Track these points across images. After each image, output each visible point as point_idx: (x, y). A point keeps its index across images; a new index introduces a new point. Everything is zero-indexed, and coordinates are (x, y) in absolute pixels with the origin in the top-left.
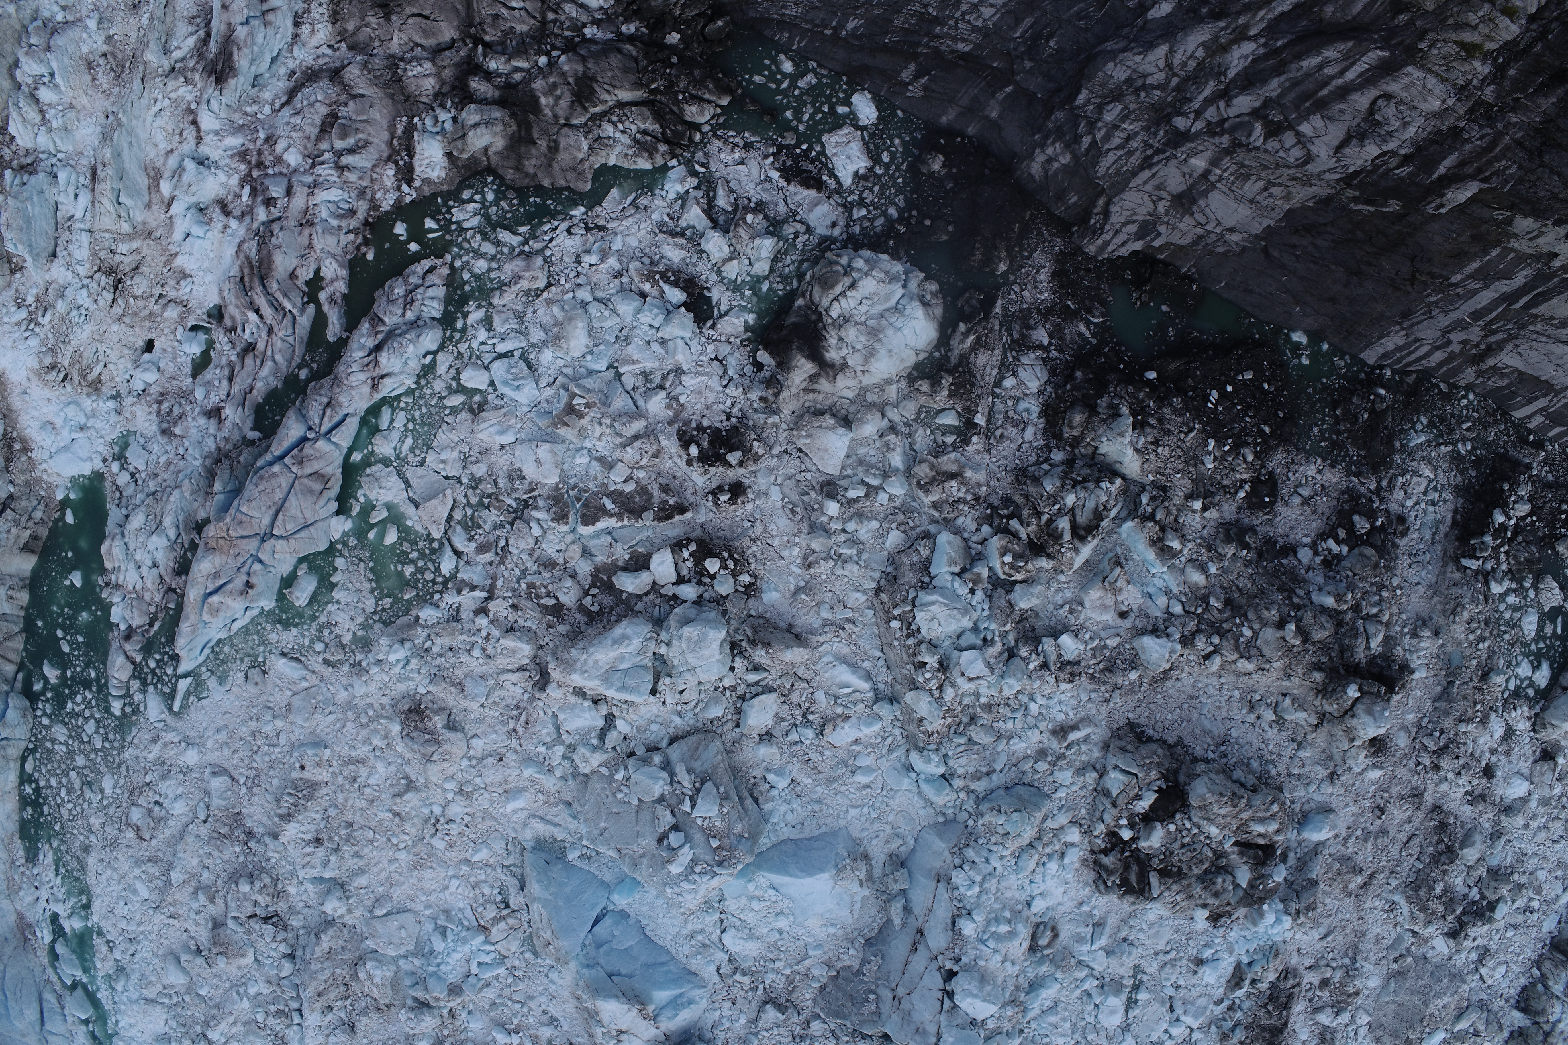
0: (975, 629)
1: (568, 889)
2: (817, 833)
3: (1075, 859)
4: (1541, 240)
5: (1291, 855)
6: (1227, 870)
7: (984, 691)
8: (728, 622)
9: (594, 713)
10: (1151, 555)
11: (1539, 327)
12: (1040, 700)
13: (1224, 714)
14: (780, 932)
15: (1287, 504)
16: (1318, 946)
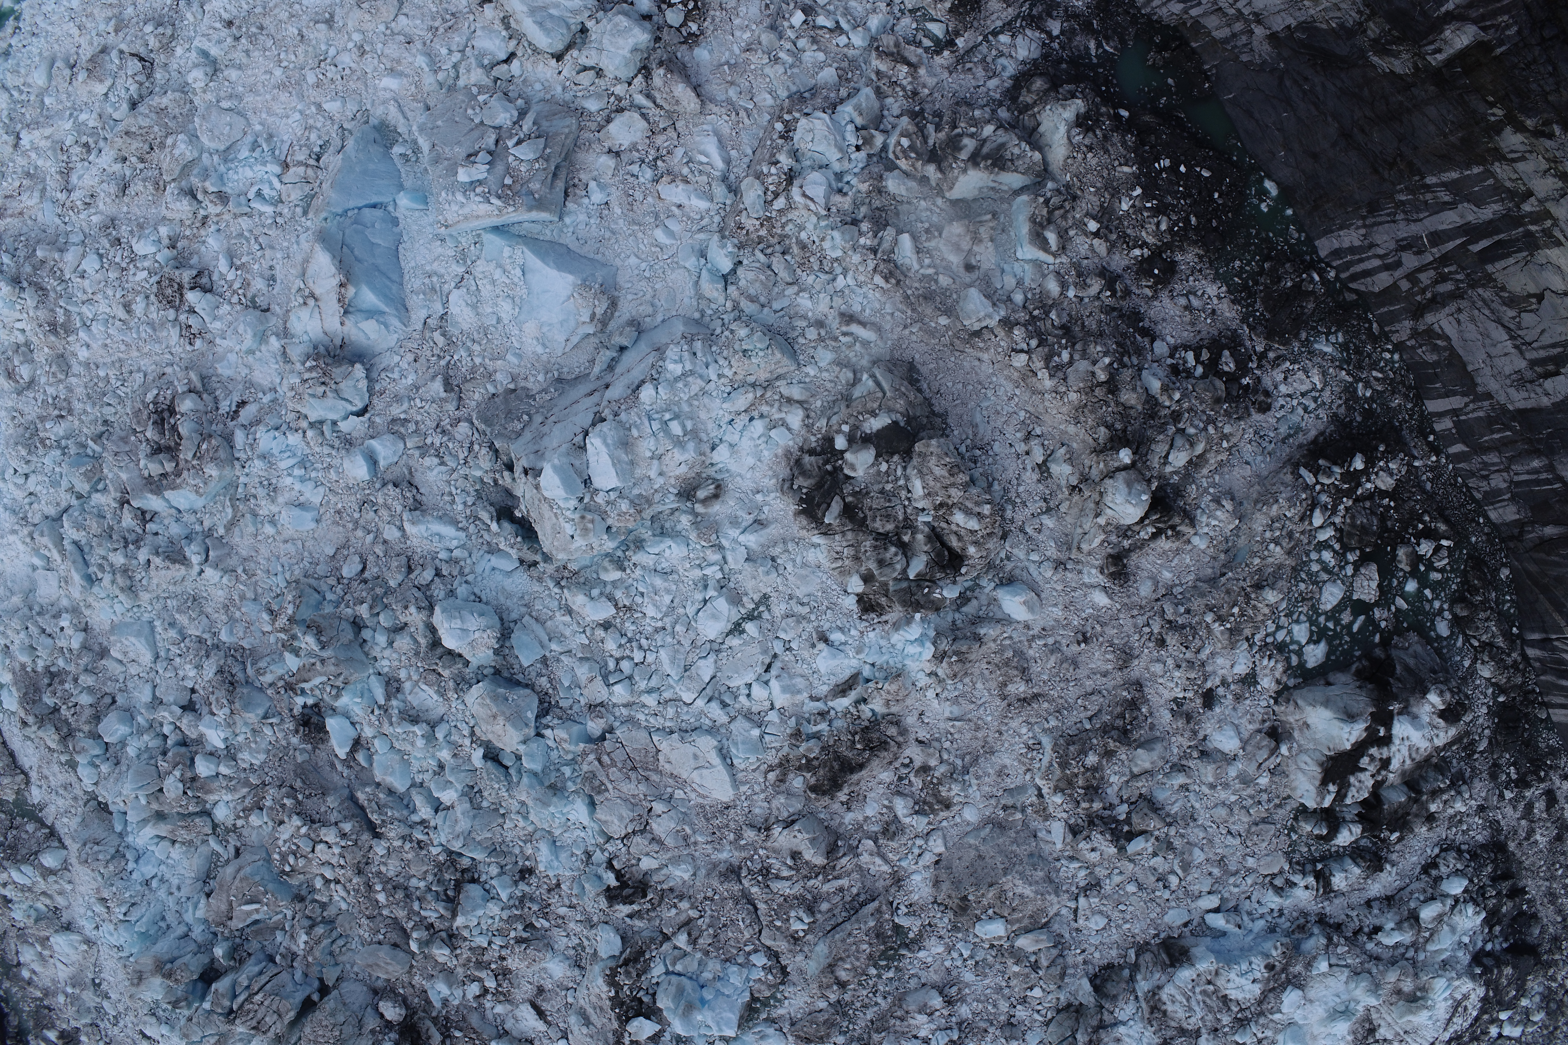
0: (839, 176)
1: (371, 166)
2: (592, 256)
3: (782, 443)
4: (1520, 166)
5: (974, 602)
6: (906, 549)
7: (810, 226)
8: (654, 49)
9: (503, 45)
10: (1024, 229)
11: (1487, 294)
12: (850, 281)
13: (999, 424)
14: (499, 320)
15: (1172, 298)
16: (942, 725)
